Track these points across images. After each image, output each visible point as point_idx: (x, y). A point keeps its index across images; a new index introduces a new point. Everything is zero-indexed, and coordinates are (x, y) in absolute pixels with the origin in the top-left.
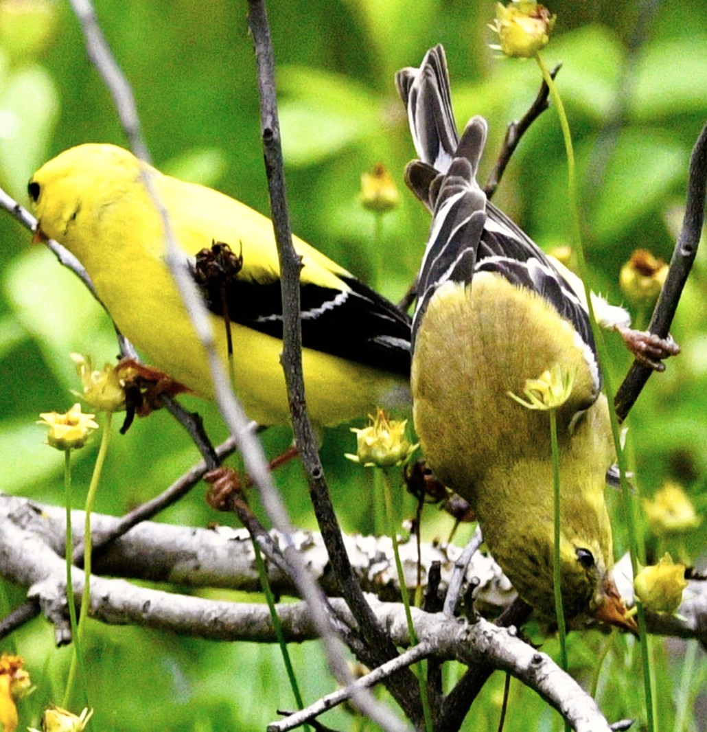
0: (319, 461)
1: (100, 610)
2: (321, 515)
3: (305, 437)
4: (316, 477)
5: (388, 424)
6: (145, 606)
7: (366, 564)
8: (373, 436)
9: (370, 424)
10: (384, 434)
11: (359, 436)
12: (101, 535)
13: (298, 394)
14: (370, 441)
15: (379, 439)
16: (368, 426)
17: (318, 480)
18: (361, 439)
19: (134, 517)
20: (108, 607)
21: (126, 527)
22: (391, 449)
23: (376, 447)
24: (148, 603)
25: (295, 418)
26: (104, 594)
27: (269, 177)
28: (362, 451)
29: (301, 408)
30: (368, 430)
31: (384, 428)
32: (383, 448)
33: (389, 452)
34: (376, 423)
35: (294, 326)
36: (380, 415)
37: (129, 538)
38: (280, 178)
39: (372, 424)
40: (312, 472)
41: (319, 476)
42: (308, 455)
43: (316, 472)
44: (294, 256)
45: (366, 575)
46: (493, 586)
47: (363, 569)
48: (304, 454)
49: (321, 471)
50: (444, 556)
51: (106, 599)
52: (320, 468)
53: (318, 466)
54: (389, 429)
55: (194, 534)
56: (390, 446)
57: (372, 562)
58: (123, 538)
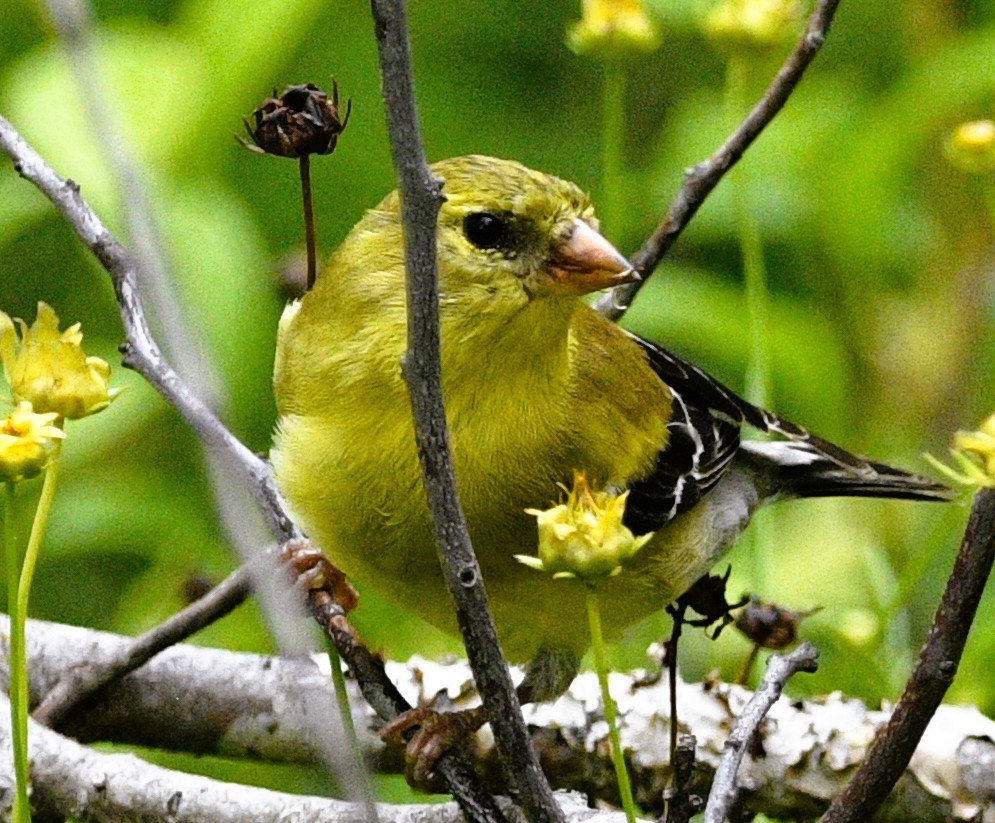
0: (473, 554)
1: (92, 810)
2: (476, 654)
3: (446, 511)
4: (466, 585)
5: (594, 498)
6: (170, 803)
7: (581, 722)
8: (567, 522)
9: (561, 499)
10: (587, 518)
11: (541, 522)
12: (97, 668)
13: (434, 433)
14: (563, 531)
15: (579, 526)
16: (558, 503)
17: (469, 590)
18: (545, 527)
19: (155, 637)
20: (106, 804)
21: (143, 655)
22: (601, 545)
23: (574, 542)
24: (179, 795)
25: (429, 477)
26: (99, 781)
27: (381, 37)
28: (547, 548)
29: (440, 458)
30: (559, 510)
31: (587, 507)
32: (586, 542)
33: (598, 551)
34: (572, 497)
35: (426, 311)
36: (581, 484)
37: (149, 673)
38: (400, 41)
39: (565, 500)
40: (459, 575)
41: (474, 582)
42: (452, 545)
43: (468, 576)
44: (426, 182)
45: (582, 741)
46: (813, 763)
47: (575, 731)
48: (443, 541)
49: (477, 574)
50: (723, 709)
51: (101, 789)
52: (475, 567)
53: (471, 565)
54: (596, 508)
55: (267, 666)
56: (599, 541)
57: (593, 718)
58: (138, 673)
